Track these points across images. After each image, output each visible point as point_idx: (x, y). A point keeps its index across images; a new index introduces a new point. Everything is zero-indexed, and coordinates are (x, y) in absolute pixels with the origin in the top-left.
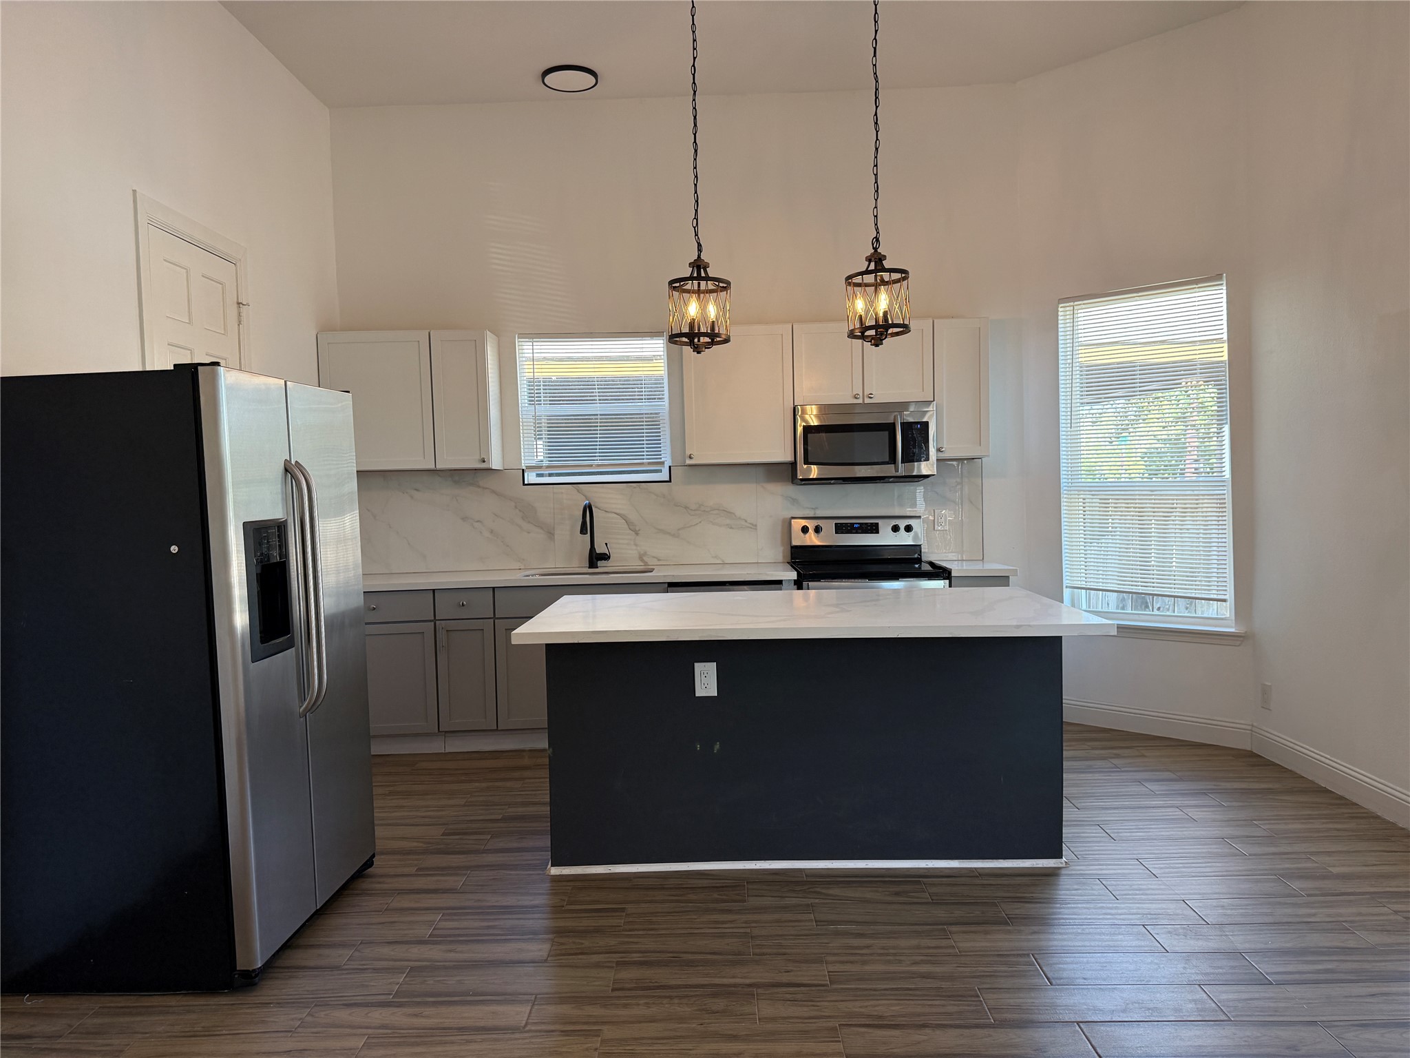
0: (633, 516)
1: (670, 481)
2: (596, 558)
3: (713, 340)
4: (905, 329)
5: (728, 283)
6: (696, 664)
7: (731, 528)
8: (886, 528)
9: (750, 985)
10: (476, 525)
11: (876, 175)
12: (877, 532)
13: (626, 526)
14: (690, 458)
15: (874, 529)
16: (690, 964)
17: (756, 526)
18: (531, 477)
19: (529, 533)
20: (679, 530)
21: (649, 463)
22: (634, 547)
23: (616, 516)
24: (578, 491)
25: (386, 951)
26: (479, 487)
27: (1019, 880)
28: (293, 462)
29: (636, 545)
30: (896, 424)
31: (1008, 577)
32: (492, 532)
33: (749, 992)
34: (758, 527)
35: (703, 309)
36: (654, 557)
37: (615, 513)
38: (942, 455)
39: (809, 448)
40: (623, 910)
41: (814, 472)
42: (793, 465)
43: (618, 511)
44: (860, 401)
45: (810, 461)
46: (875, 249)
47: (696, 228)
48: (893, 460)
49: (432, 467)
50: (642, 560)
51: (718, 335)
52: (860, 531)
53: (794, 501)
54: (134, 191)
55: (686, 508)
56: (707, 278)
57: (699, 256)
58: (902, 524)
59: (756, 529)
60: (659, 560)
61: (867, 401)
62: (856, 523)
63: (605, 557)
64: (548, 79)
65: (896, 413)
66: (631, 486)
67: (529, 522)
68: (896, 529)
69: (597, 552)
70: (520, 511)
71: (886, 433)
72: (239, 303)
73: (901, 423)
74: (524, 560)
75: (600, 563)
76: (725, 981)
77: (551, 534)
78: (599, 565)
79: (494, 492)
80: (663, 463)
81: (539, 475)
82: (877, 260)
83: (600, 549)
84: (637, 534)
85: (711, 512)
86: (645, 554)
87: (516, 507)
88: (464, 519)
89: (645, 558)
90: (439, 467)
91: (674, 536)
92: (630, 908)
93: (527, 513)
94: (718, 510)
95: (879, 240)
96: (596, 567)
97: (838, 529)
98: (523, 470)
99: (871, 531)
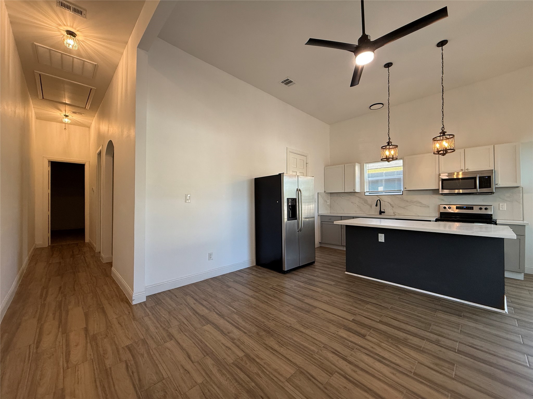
0: (392, 203)
1: (402, 194)
2: (381, 212)
3: (393, 159)
4: (453, 150)
5: (397, 146)
6: (379, 234)
7: (421, 207)
8: (477, 208)
9: (369, 302)
10: (354, 204)
11: (443, 111)
13: (390, 205)
14: (405, 188)
15: (472, 208)
16: (360, 294)
17: (429, 206)
18: (366, 194)
19: (366, 206)
20: (405, 207)
21: (397, 190)
22: (392, 210)
23: (388, 203)
24: (378, 197)
25: (308, 276)
26: (355, 196)
27: (479, 310)
28: (299, 189)
29: (393, 210)
30: (477, 177)
31: (525, 226)
32: (358, 205)
33: (368, 303)
34: (430, 207)
35: (390, 152)
36: (398, 213)
38: (497, 186)
39: (444, 185)
40: (354, 282)
41: (446, 191)
42: (438, 190)
44: (464, 171)
45: (444, 188)
46: (443, 130)
47: (389, 134)
48: (475, 188)
49: (344, 192)
50: (394, 214)
51: (394, 158)
52: (466, 209)
53: (442, 200)
54: (287, 147)
55: (407, 201)
56: (392, 145)
57: (389, 141)
58: (484, 208)
61: (466, 171)
62: (465, 207)
63: (384, 212)
64: (371, 108)
65: (477, 174)
66: (392, 196)
67: (366, 204)
68: (481, 209)
71: (473, 180)
72: (306, 163)
73: (479, 177)
74: (365, 212)
75: (382, 214)
76: (365, 300)
77: (371, 206)
79: (358, 197)
80: (401, 190)
81: (369, 193)
82: (443, 133)
83: (382, 210)
84: (393, 207)
85: (415, 202)
86: (395, 212)
87: (363, 200)
88: (352, 203)
89: (395, 213)
90: (345, 192)
91: (403, 208)
92: (356, 283)
93: (366, 202)
94: (417, 202)
95: (444, 128)
96: (381, 214)
97: (457, 208)
98: (365, 192)
99: (470, 209)
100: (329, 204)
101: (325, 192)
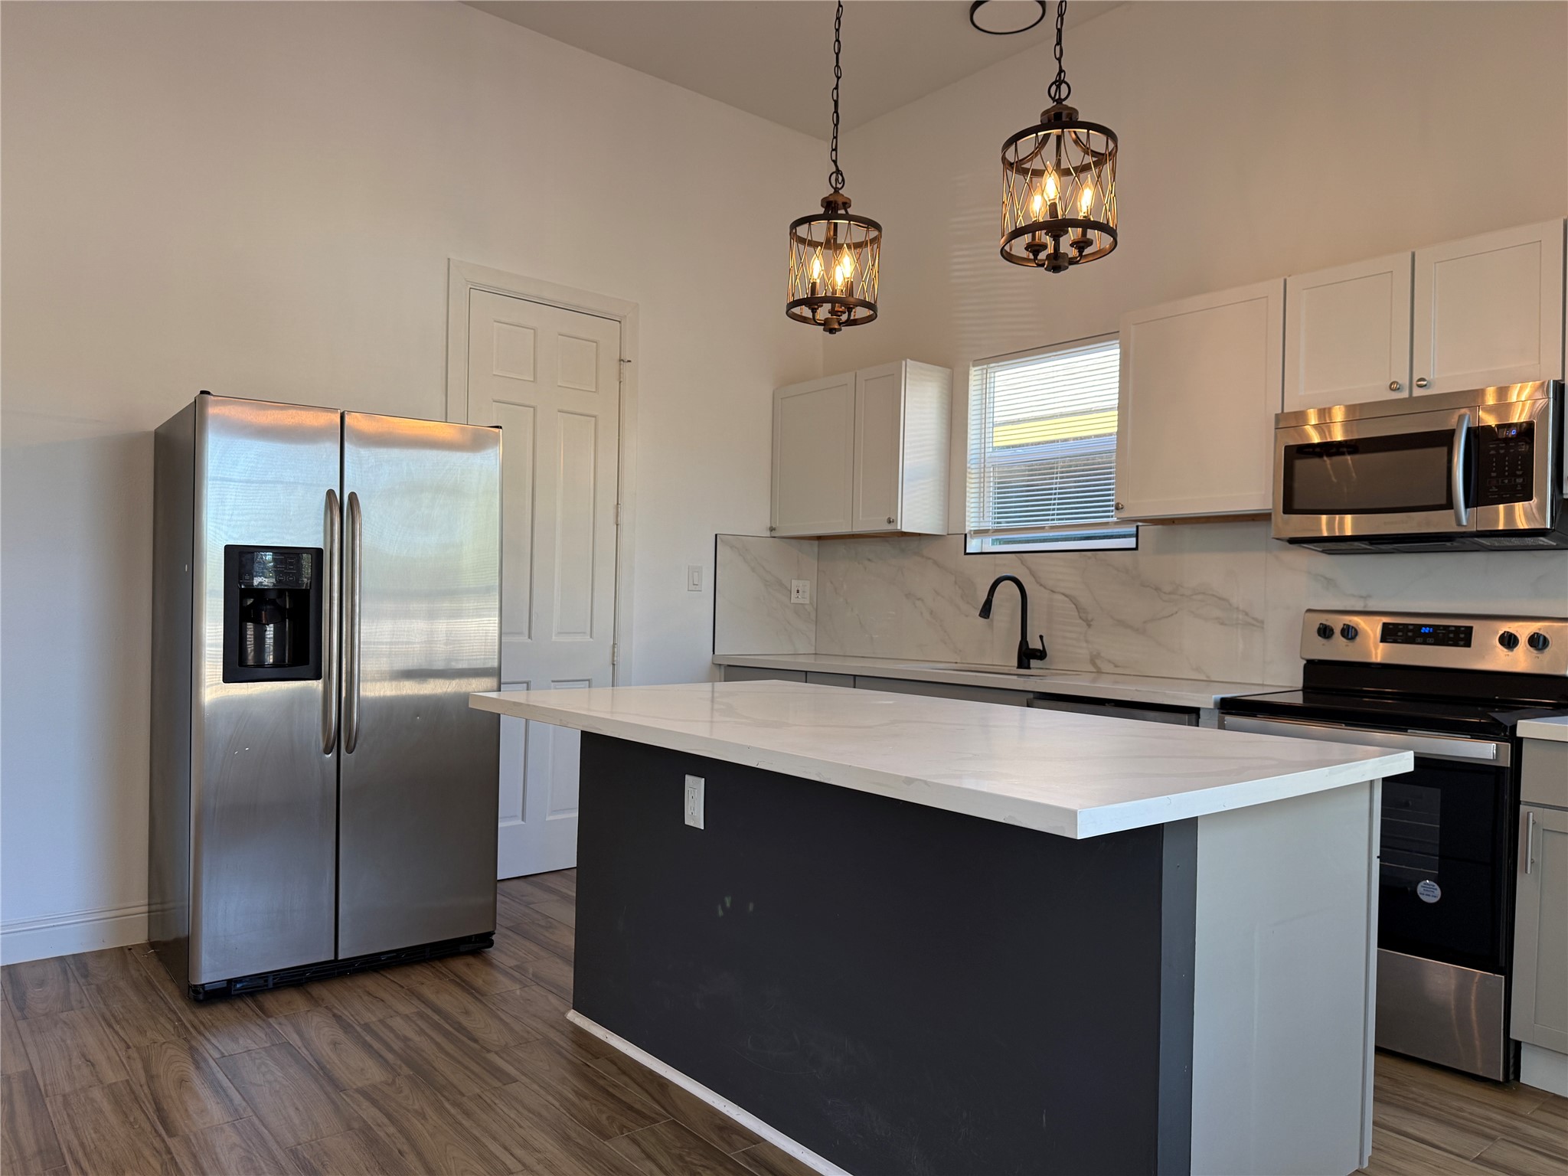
0: (1085, 599)
1: (1136, 549)
2: (1028, 655)
7: (1222, 624)
8: (1487, 636)
10: (918, 603)
12: (1468, 644)
13: (1077, 614)
14: (1119, 508)
15: (1461, 637)
17: (1262, 622)
18: (973, 545)
19: (967, 616)
20: (1145, 622)
21: (1107, 524)
22: (1084, 645)
23: (1063, 597)
24: (1022, 563)
26: (923, 555)
29: (1087, 641)
30: (1458, 431)
32: (931, 613)
34: (1268, 626)
36: (1110, 661)
37: (1063, 594)
39: (1295, 486)
43: (1067, 592)
44: (1405, 394)
45: (1297, 506)
50: (1094, 664)
52: (1431, 640)
53: (1329, 583)
55: (1157, 589)
58: (1523, 631)
59: (1263, 628)
60: (1116, 666)
61: (1418, 392)
62: (1426, 626)
63: (1041, 655)
65: (1463, 411)
66: (1085, 556)
67: (968, 603)
68: (1509, 641)
69: (1031, 647)
70: (959, 587)
72: (621, 360)
73: (1467, 429)
74: (960, 651)
75: (1033, 663)
78: (1031, 666)
79: (935, 563)
80: (1128, 524)
81: (981, 542)
83: (1034, 644)
84: (1089, 626)
85: (1194, 597)
86: (1098, 655)
87: (956, 583)
88: (908, 595)
89: (1098, 662)
90: (855, 531)
91: (1137, 631)
93: (967, 591)
94: (1204, 593)
95: (1064, 87)
96: (1028, 667)
97: (1389, 634)
98: (966, 535)
99: (1455, 644)
100: (807, 601)
101: (774, 534)
